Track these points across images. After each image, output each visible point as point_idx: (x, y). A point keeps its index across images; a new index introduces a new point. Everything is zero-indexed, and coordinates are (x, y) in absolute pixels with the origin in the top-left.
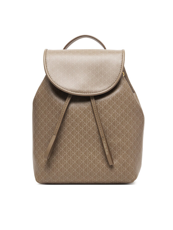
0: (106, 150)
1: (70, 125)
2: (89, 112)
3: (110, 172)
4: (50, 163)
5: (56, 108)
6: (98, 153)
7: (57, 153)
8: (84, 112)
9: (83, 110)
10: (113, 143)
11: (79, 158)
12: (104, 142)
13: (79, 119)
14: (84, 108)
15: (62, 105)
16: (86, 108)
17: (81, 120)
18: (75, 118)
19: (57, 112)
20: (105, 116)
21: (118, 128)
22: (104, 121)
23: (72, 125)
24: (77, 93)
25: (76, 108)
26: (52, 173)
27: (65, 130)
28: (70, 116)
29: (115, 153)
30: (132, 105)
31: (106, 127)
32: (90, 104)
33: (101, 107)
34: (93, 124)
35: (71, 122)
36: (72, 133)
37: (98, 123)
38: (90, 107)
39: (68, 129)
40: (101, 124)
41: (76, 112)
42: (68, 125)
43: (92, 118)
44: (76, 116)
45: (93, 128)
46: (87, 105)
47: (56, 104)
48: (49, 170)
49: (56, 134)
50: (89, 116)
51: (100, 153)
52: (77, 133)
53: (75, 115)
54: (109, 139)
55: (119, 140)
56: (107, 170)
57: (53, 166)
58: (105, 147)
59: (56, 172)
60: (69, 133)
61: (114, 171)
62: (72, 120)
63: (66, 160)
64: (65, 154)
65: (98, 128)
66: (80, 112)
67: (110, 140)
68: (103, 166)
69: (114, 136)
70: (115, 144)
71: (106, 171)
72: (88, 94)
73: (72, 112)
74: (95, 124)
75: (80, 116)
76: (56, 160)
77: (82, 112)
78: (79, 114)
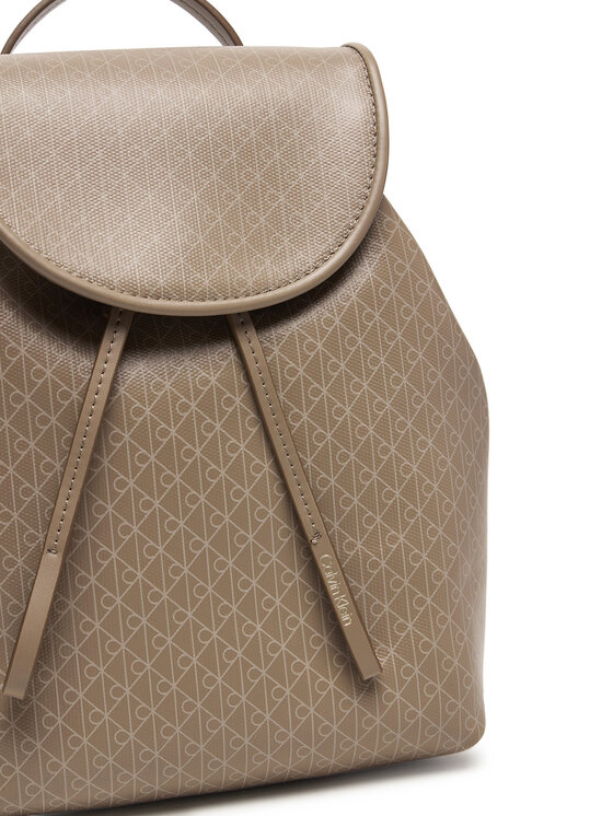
0: (342, 604)
1: (131, 483)
2: (229, 402)
3: (362, 714)
4: (31, 709)
5: (41, 397)
6: (294, 622)
7: (67, 651)
8: (206, 405)
9: (197, 392)
10: (367, 557)
11: (195, 660)
12: (326, 561)
13: (180, 445)
14: (205, 382)
15: (77, 378)
16: (213, 380)
17: (189, 454)
18: (157, 444)
19: (53, 420)
20: (318, 415)
21: (386, 473)
22: (314, 448)
23: (145, 482)
24: (162, 303)
25: (159, 386)
26: (46, 758)
27: (107, 517)
28: (127, 436)
29: (378, 609)
30: (441, 343)
31: (324, 475)
32: (232, 355)
33: (293, 372)
34: (258, 468)
35: (136, 470)
36: (148, 528)
37: (284, 461)
38: (237, 377)
39: (123, 507)
40: (302, 462)
41: (161, 410)
42: (122, 484)
43: (247, 434)
44: (164, 433)
45: (258, 492)
46: (217, 367)
47: (39, 374)
48: (29, 746)
49: (62, 544)
50: (230, 425)
51: (302, 621)
52: (173, 525)
53: (155, 424)
54: (342, 538)
55: (394, 539)
56: (347, 704)
57: (51, 721)
58: (332, 588)
59: (69, 752)
60: (127, 530)
61: (383, 707)
62: (143, 459)
63: (123, 683)
64: (114, 647)
65: (285, 487)
66: (185, 407)
67: (351, 546)
68: (323, 686)
69: (370, 520)
70: (375, 565)
71: (340, 715)
72: (221, 303)
73: (139, 412)
74: (267, 466)
75: (186, 430)
76: (62, 688)
77: (193, 405)
78: (177, 418)
